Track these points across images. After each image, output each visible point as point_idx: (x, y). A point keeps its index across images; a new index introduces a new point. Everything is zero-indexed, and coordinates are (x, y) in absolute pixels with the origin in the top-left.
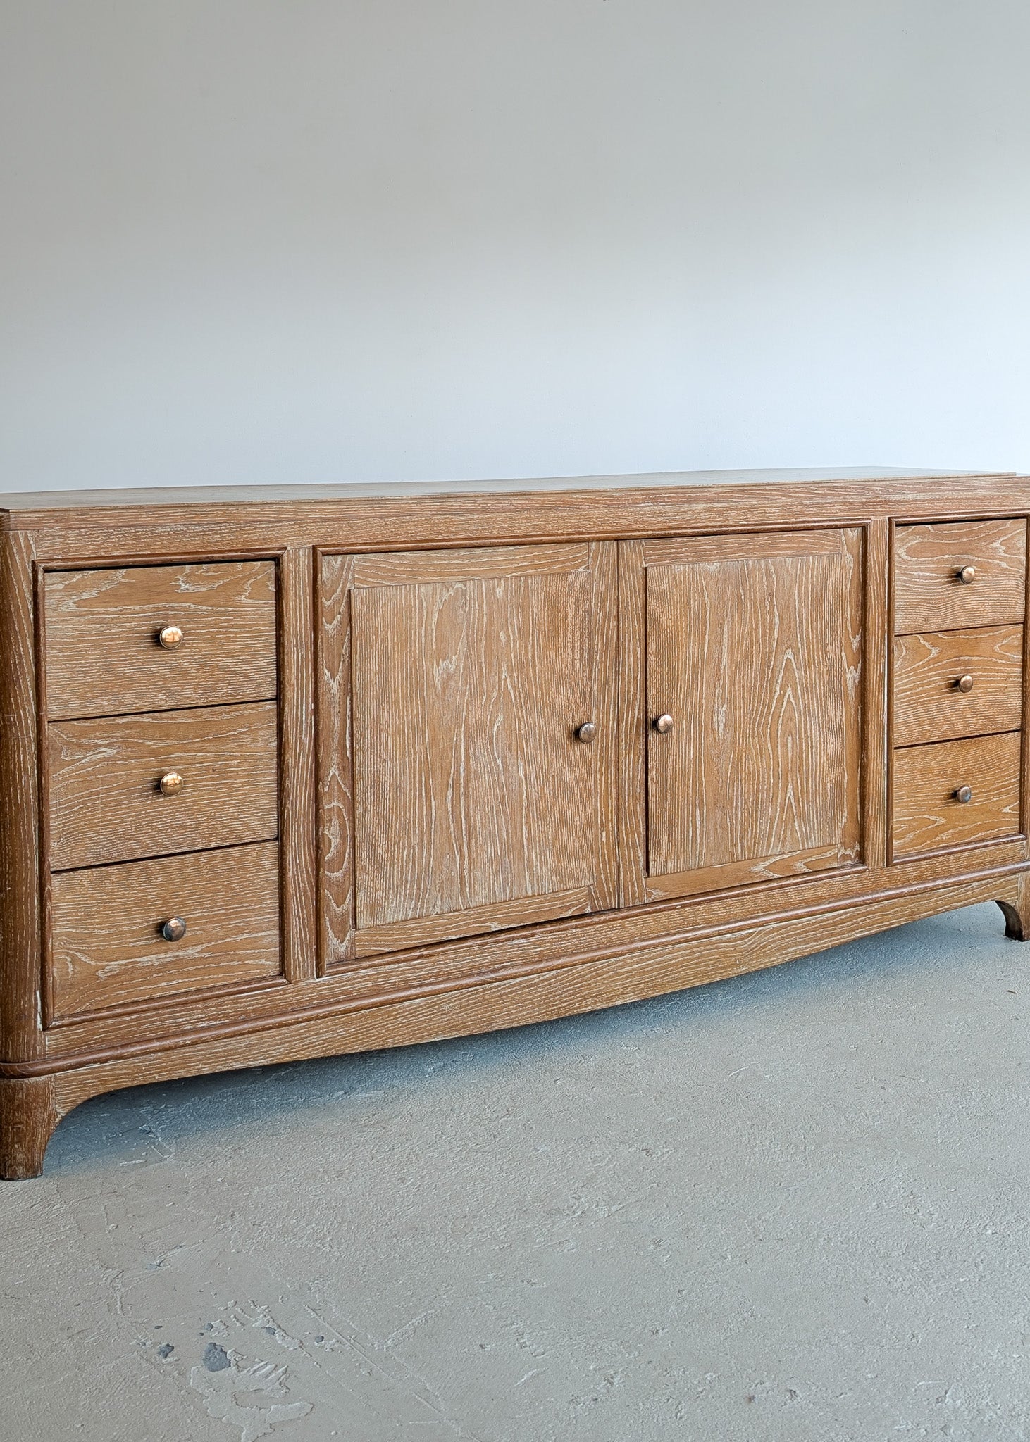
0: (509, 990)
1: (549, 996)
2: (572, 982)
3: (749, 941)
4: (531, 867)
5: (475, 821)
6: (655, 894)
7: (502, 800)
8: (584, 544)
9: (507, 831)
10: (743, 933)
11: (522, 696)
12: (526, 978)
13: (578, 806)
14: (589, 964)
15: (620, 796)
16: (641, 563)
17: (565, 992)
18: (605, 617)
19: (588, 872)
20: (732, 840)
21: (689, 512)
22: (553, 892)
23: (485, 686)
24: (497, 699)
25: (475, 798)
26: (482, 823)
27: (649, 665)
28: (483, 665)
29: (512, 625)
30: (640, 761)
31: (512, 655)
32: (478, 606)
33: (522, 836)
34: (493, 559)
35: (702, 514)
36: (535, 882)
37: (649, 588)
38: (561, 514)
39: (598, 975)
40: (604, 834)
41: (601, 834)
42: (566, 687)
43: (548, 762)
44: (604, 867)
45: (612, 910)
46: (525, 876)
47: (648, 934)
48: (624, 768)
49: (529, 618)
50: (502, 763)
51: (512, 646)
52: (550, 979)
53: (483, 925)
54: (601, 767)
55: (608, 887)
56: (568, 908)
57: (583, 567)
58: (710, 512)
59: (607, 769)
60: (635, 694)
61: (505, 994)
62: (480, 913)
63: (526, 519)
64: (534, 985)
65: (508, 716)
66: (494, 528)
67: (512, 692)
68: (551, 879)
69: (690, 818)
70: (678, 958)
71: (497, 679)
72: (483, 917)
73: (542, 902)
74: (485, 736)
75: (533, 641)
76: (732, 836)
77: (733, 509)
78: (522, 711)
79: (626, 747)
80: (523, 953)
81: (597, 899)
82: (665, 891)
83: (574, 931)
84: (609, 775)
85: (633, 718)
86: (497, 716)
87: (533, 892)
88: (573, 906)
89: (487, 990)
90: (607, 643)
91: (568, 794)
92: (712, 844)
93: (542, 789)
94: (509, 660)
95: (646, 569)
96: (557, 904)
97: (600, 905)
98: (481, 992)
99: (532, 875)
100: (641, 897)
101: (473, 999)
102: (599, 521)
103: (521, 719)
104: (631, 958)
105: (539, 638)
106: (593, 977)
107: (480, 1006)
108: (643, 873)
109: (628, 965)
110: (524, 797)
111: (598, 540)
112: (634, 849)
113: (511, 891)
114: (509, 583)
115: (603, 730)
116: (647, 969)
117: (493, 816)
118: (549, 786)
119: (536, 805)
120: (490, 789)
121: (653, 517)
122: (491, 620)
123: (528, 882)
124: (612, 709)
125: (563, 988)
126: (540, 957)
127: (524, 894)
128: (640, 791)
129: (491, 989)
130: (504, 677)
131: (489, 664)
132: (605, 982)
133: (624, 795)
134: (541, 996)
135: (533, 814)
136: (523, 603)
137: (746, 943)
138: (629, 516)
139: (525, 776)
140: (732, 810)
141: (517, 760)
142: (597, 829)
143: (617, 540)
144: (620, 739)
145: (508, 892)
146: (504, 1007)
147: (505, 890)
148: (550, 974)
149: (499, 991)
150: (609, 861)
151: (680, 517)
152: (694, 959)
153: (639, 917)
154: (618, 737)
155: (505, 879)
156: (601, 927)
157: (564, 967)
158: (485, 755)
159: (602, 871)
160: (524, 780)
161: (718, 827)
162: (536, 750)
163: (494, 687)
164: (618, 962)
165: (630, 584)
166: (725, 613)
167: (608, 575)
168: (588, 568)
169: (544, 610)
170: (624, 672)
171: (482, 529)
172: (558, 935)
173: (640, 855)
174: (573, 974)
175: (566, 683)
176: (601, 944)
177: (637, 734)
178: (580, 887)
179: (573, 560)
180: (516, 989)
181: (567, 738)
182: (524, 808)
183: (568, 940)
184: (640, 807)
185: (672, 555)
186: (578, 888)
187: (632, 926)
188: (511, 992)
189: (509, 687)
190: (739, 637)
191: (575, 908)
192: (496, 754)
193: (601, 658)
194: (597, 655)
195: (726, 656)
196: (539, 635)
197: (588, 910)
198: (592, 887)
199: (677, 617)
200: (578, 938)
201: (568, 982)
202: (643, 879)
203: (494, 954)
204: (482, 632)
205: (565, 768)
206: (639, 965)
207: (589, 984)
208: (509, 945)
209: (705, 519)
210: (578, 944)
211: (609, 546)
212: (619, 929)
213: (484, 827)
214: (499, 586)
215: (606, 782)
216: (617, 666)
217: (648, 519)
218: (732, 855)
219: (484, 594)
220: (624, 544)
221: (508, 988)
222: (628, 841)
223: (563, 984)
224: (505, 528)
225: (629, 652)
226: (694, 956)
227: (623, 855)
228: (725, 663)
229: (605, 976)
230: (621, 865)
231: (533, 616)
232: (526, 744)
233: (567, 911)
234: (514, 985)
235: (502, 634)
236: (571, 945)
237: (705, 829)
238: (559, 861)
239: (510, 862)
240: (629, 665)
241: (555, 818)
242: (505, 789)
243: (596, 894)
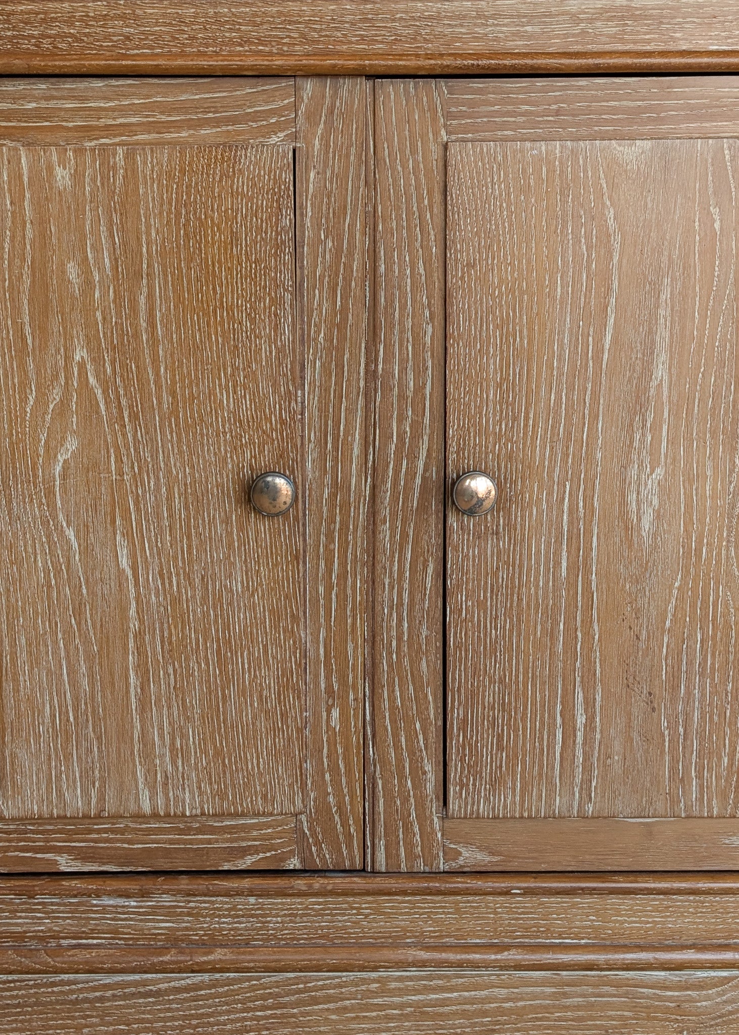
0: (98, 994)
1: (194, 1022)
2: (251, 1005)
3: (719, 995)
4: (148, 755)
5: (13, 645)
6: (466, 854)
7: (78, 613)
8: (284, 83)
9: (91, 677)
10: (701, 974)
11: (124, 402)
12: (137, 977)
13: (265, 647)
14: (291, 975)
15: (378, 639)
16: (436, 134)
17: (232, 1021)
18: (338, 250)
19: (291, 786)
20: (673, 769)
21: (561, 18)
22: (203, 814)
23: (32, 374)
24: (63, 405)
25: (13, 600)
26: (30, 653)
27: (451, 363)
28: (27, 330)
29: (97, 249)
30: (430, 570)
31: (99, 314)
32: (11, 203)
33: (128, 692)
34: (52, 104)
35: (599, 24)
36: (160, 789)
37: (453, 191)
38: (211, 11)
39: (315, 1001)
40: (335, 713)
41: (329, 712)
42: (235, 392)
43: (190, 547)
44: (336, 783)
45: (351, 871)
46: (134, 774)
47: (441, 937)
48: (387, 581)
49: (139, 239)
50: (77, 537)
51: (97, 295)
52: (197, 987)
53: (39, 856)
54: (329, 570)
55: (345, 824)
56: (244, 852)
57: (281, 135)
58: (622, 18)
59: (343, 576)
60: (417, 426)
61: (86, 1000)
62: (33, 832)
63: (123, 17)
64: (158, 993)
65: (91, 442)
66: (44, 36)
67: (99, 393)
68: (199, 788)
69: (559, 708)
70: (522, 999)
71: (62, 363)
72: (39, 840)
73: (181, 832)
74: (35, 476)
75: (151, 288)
76: (674, 760)
77: (691, 15)
78: (124, 435)
79: (393, 536)
80: (129, 926)
81: (318, 843)
82: (492, 853)
83: (252, 900)
84: (349, 592)
85: (410, 473)
86: (64, 439)
87: (154, 807)
88: (256, 850)
89: (46, 985)
90: (344, 309)
91: (240, 619)
92: (618, 769)
93: (176, 601)
94: (89, 324)
95: (446, 147)
96: (217, 841)
97: (325, 857)
98: (31, 987)
99: (151, 772)
100: (430, 857)
101: (12, 997)
102: (315, 30)
103: (123, 451)
104: (400, 979)
105: (166, 282)
106: (297, 1004)
107: (30, 1014)
108: (434, 807)
109: (393, 993)
110: (132, 612)
111: (320, 74)
112: (412, 753)
113: (101, 798)
114: (88, 161)
115: (332, 496)
116: (441, 1010)
117: (56, 642)
118: (194, 596)
119: (162, 631)
120: (49, 586)
121: (462, 26)
122: (43, 236)
123: (141, 786)
124: (356, 452)
125: (228, 1012)
126: (167, 940)
127: (132, 808)
128: (427, 632)
129: (53, 984)
130: (77, 358)
131: (42, 330)
132: (334, 1017)
133: (389, 634)
134: (173, 1019)
135: (154, 649)
136: (123, 204)
137: (708, 998)
138: (394, 20)
139: (134, 569)
140: (674, 700)
141: (115, 534)
142: (317, 698)
143: (373, 76)
144: (379, 518)
145: (94, 801)
146: (86, 1026)
147: (86, 793)
148: (198, 978)
149: (72, 992)
150: (349, 772)
151: (537, 29)
152: (566, 1008)
153: (418, 898)
154: (373, 513)
155: (86, 774)
156: (319, 904)
157: (228, 970)
158: (34, 518)
159: (330, 790)
160: (130, 577)
161: (635, 735)
162: (159, 516)
163: (56, 377)
164: (364, 981)
165: (407, 179)
166: (665, 259)
167: (348, 156)
168: (295, 137)
169: (177, 223)
170: (388, 373)
171: (14, 37)
172: (213, 903)
173: (428, 768)
174: (253, 989)
175: (234, 387)
176: (321, 937)
177: (423, 507)
178: (271, 814)
179: (255, 117)
180: (114, 996)
181: (237, 502)
182: (131, 635)
183: (238, 916)
184: (428, 666)
185: (521, 119)
186: (264, 814)
187: (402, 914)
188: (101, 999)
189: (92, 380)
190: (704, 317)
191: (261, 855)
192: (61, 517)
193: (329, 339)
194: (318, 332)
195: (663, 357)
196: (165, 275)
197: (294, 863)
198: (303, 818)
199: (529, 262)
200: (262, 916)
201: (239, 1001)
202: (436, 820)
203: (58, 918)
204: (24, 260)
205: (233, 564)
206: (421, 997)
207: (294, 1016)
208: (96, 906)
209: (608, 36)
210: (261, 929)
211: (350, 92)
212: (367, 916)
213: (35, 661)
214: (63, 163)
215: (342, 607)
216: (371, 358)
217: (448, 31)
218: (674, 802)
219: (26, 179)
220: (391, 90)
221: (94, 989)
222: (396, 735)
223: (227, 1004)
224: (72, 35)
225: (402, 332)
226: (568, 1002)
227: (384, 762)
228: (661, 372)
229: (331, 1006)
230: (380, 782)
231: (148, 234)
232: (137, 503)
233: (242, 857)
234: (107, 987)
235: (72, 271)
236: (246, 929)
237: (598, 736)
238: (218, 753)
239: (99, 738)
240: (403, 362)
241: (207, 664)
242: (84, 591)
243: (314, 834)
